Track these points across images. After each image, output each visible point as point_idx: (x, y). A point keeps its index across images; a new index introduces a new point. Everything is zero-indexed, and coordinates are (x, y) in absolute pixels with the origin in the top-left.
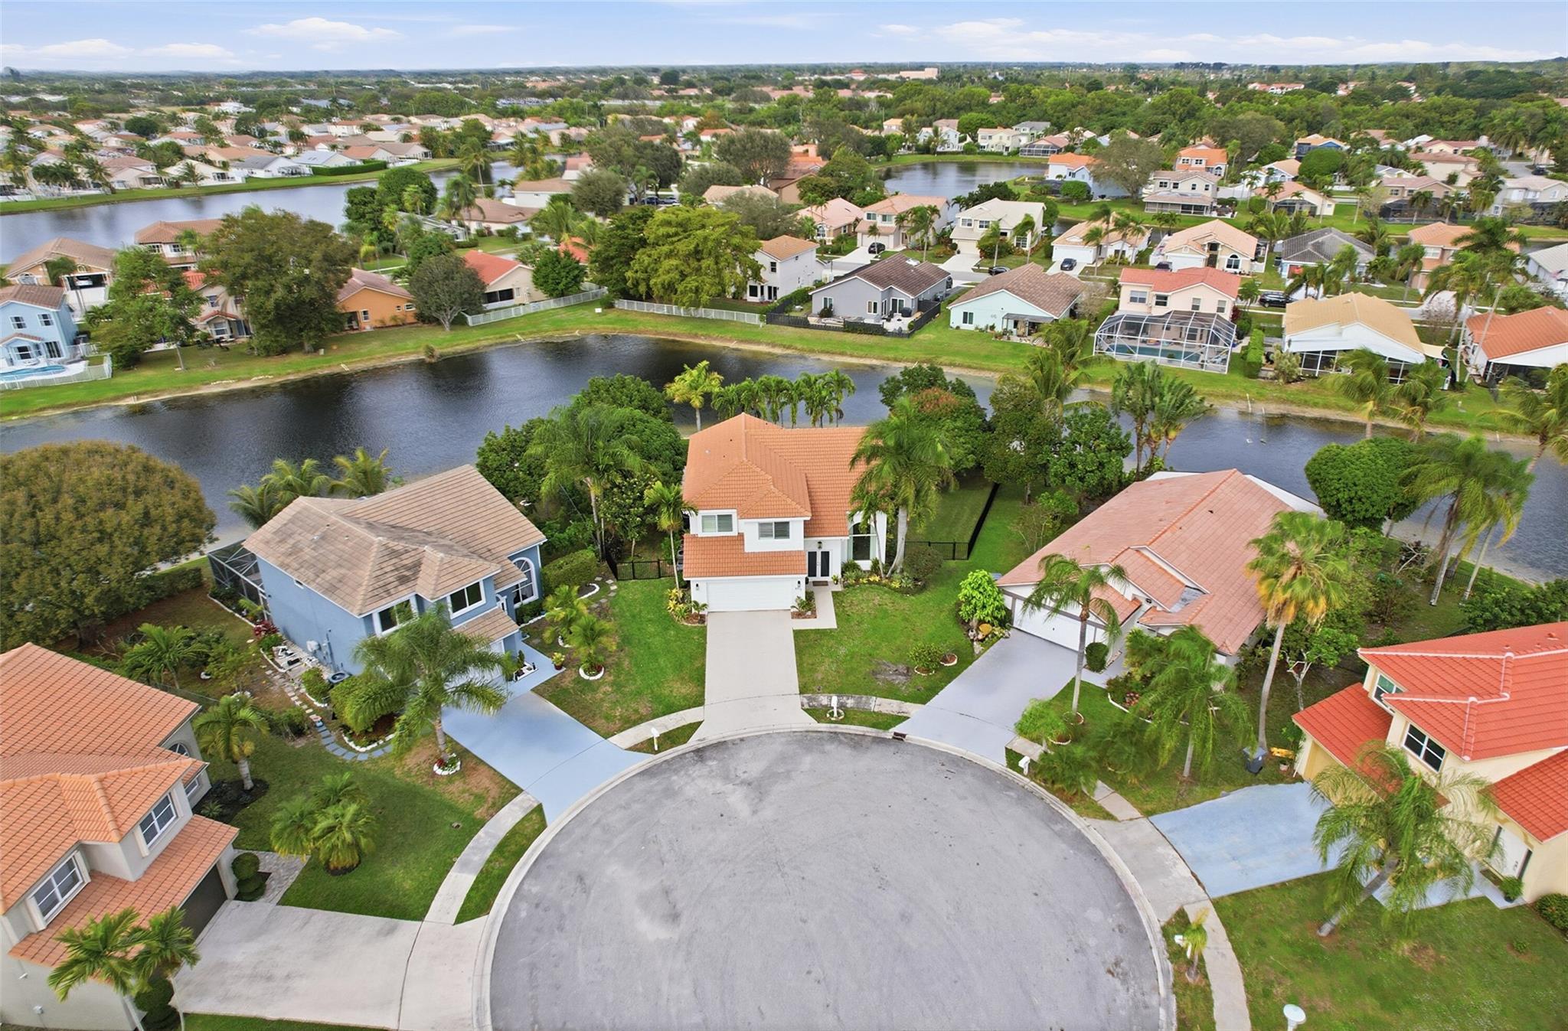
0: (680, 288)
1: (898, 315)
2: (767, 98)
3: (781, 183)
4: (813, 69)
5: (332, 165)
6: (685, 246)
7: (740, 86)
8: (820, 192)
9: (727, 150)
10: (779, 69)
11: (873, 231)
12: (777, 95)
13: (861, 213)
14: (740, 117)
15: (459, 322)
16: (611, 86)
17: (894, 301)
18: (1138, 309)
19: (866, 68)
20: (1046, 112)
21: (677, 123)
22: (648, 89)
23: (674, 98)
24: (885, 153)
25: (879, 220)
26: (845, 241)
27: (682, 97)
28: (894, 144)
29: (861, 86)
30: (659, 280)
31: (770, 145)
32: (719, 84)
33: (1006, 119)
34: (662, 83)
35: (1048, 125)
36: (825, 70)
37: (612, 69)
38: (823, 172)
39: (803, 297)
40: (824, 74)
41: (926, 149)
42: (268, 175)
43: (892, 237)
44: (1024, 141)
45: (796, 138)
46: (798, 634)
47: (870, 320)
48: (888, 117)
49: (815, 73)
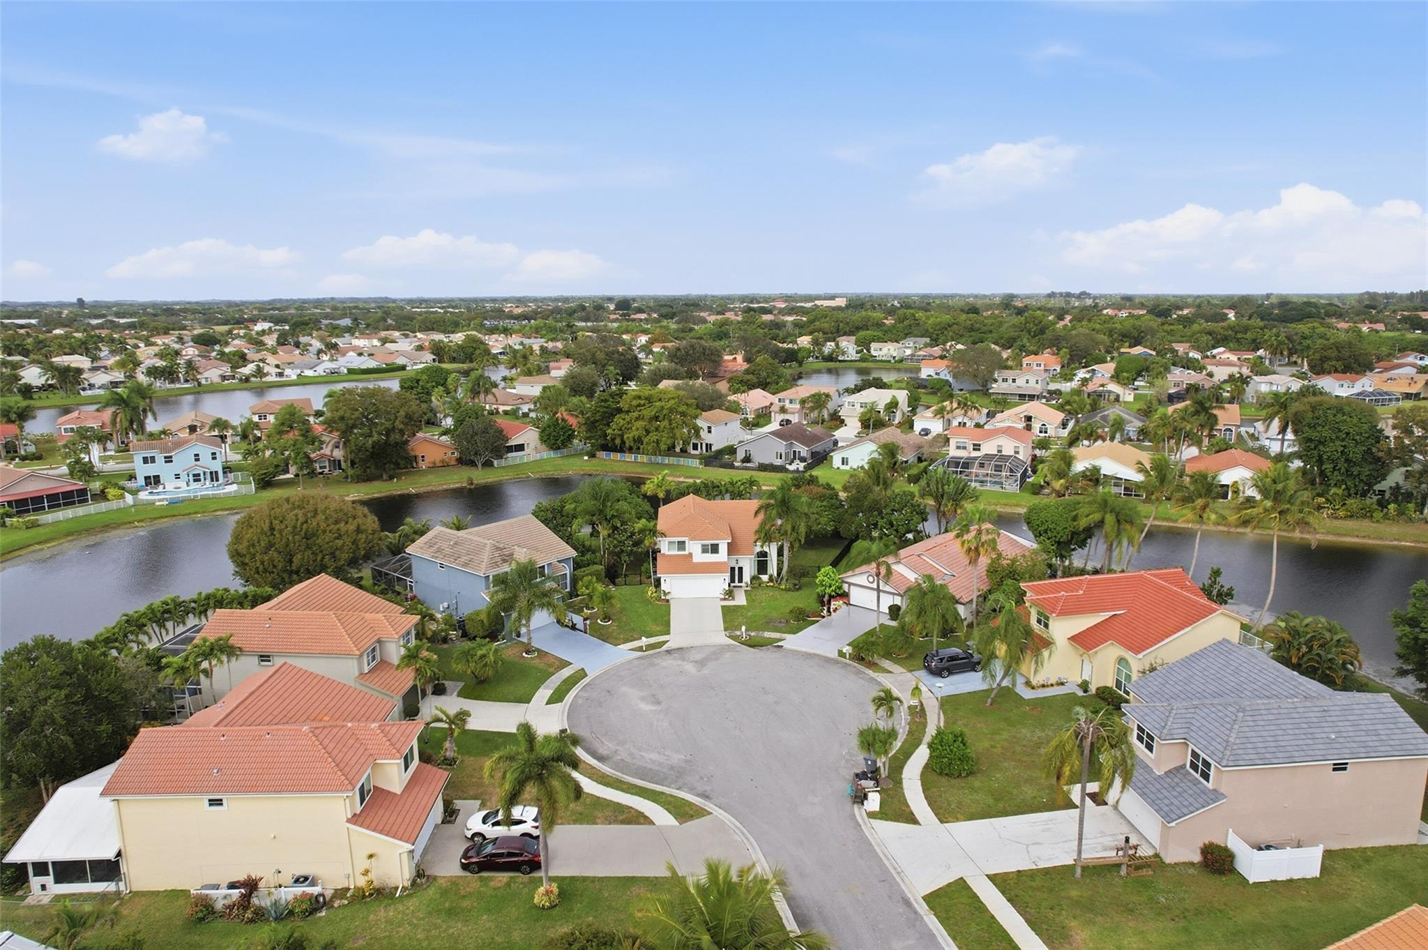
0: (646, 440)
1: (797, 461)
2: (704, 321)
3: (715, 380)
4: (743, 299)
5: (364, 367)
6: (648, 412)
7: (682, 312)
8: (745, 383)
9: (674, 356)
10: (714, 299)
11: (783, 410)
12: (712, 318)
13: (774, 399)
14: (682, 335)
15: (488, 464)
16: (575, 311)
17: (795, 452)
18: (962, 454)
19: (787, 298)
20: (927, 331)
21: (632, 339)
22: (605, 314)
23: (628, 320)
24: (797, 361)
25: (787, 403)
26: (763, 416)
27: (634, 320)
28: (805, 354)
29: (781, 311)
30: (631, 435)
31: (707, 352)
32: (664, 310)
33: (894, 336)
34: (616, 309)
35: (928, 340)
36: (753, 299)
37: (573, 297)
38: (747, 372)
39: (732, 450)
40: (752, 302)
41: (830, 358)
42: (316, 374)
43: (797, 415)
44: (908, 352)
45: (727, 349)
46: (723, 607)
47: (778, 462)
48: (801, 335)
49: (742, 303)
